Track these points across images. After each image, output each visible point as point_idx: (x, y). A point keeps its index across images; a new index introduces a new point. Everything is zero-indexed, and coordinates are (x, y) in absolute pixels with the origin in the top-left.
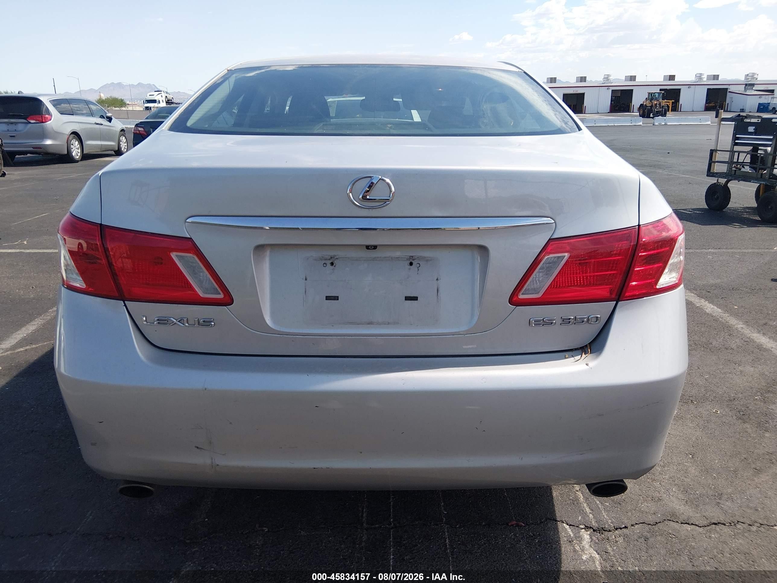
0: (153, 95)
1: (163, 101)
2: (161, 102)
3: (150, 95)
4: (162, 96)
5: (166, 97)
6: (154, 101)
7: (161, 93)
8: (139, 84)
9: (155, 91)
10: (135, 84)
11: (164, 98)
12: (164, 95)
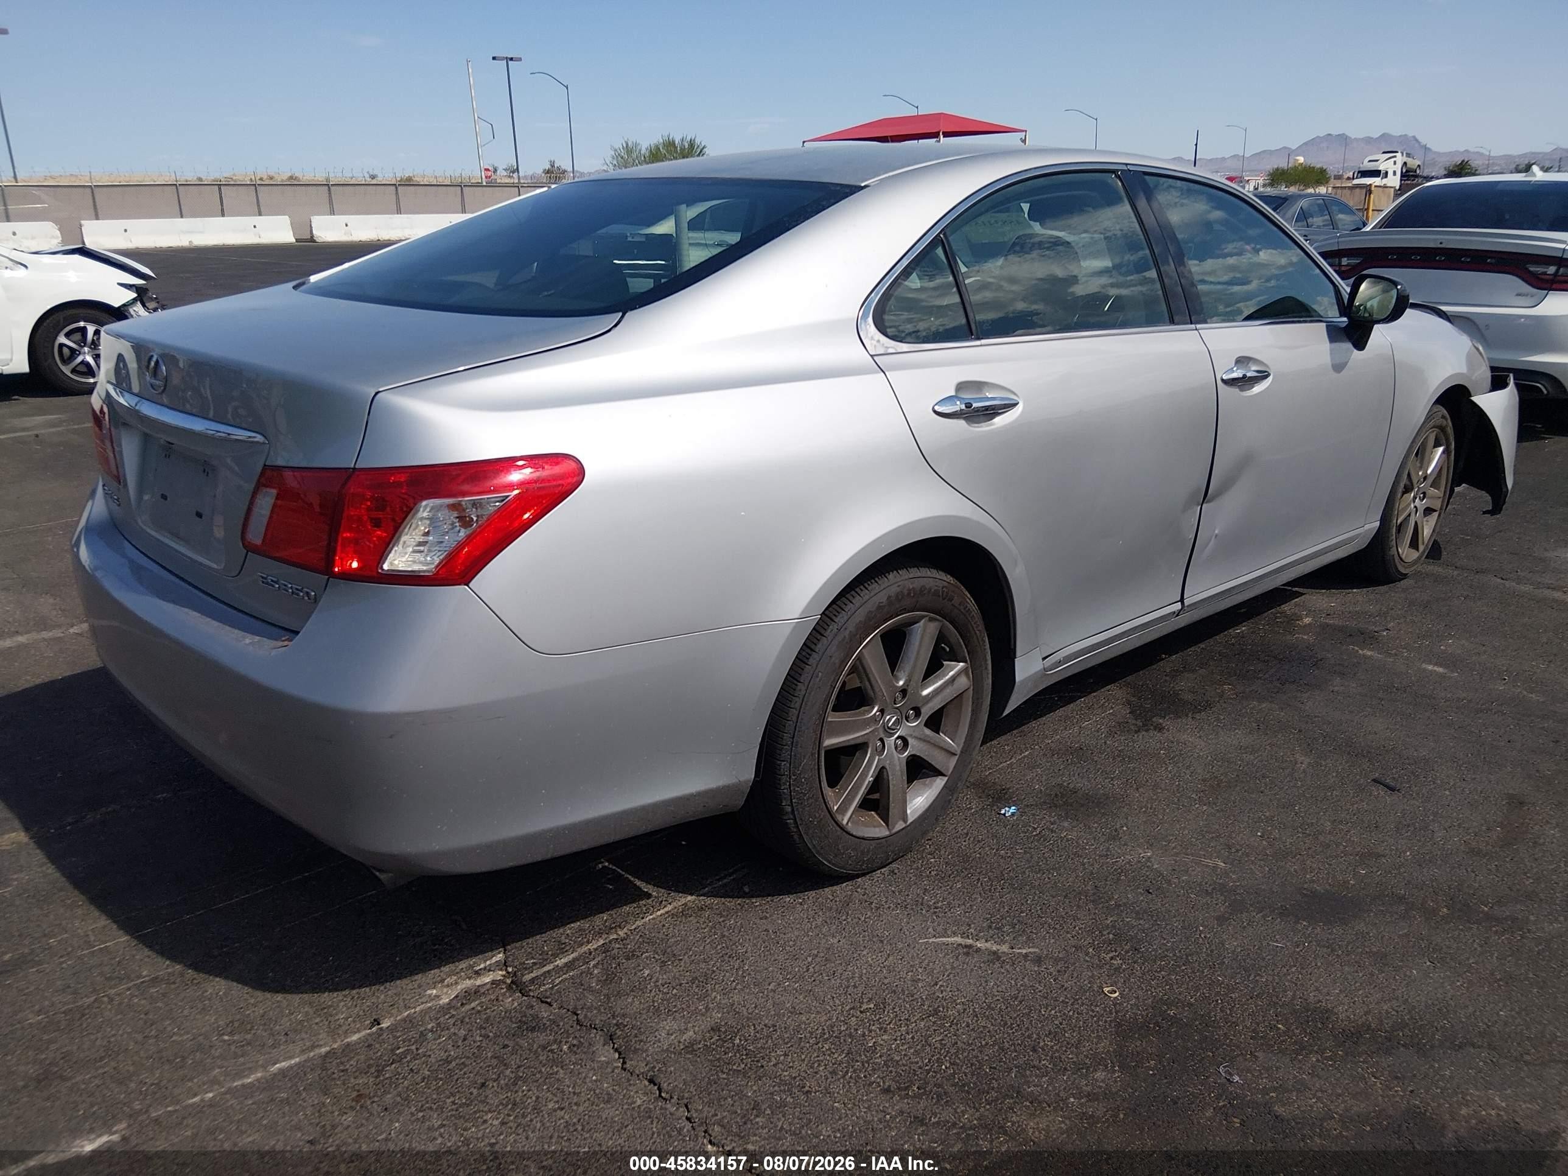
0: (1377, 161)
1: (1395, 173)
2: (1390, 174)
3: (1370, 161)
4: (1395, 163)
5: (1405, 163)
6: (1376, 173)
7: (1395, 157)
8: (1383, 135)
9: (1384, 153)
10: (1376, 135)
11: (1398, 168)
12: (1400, 159)
